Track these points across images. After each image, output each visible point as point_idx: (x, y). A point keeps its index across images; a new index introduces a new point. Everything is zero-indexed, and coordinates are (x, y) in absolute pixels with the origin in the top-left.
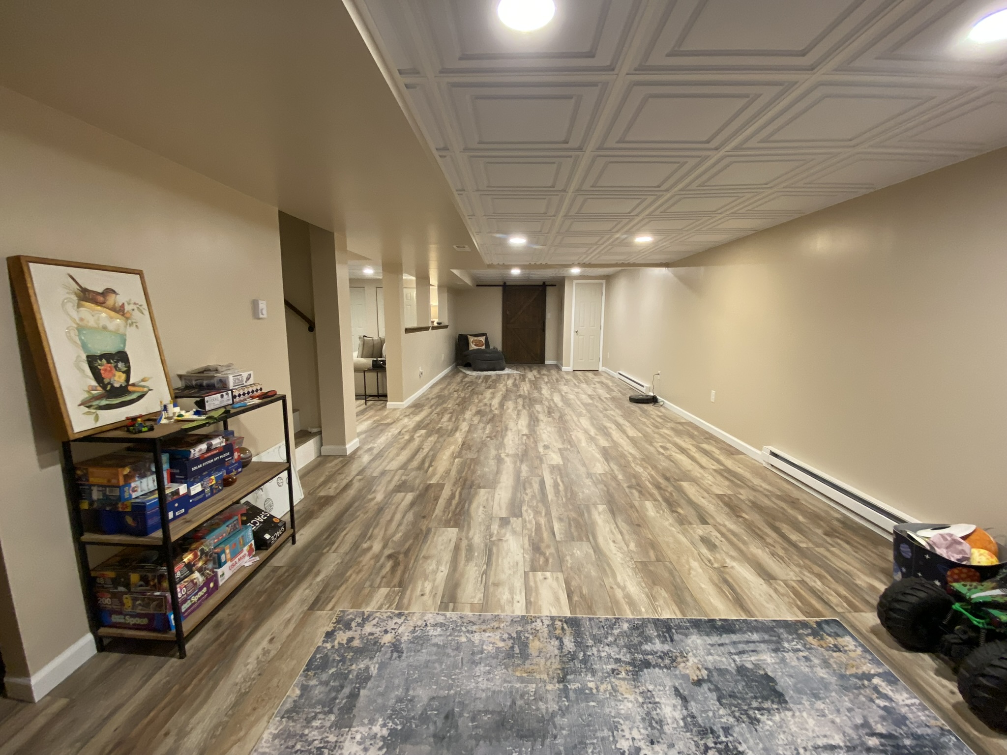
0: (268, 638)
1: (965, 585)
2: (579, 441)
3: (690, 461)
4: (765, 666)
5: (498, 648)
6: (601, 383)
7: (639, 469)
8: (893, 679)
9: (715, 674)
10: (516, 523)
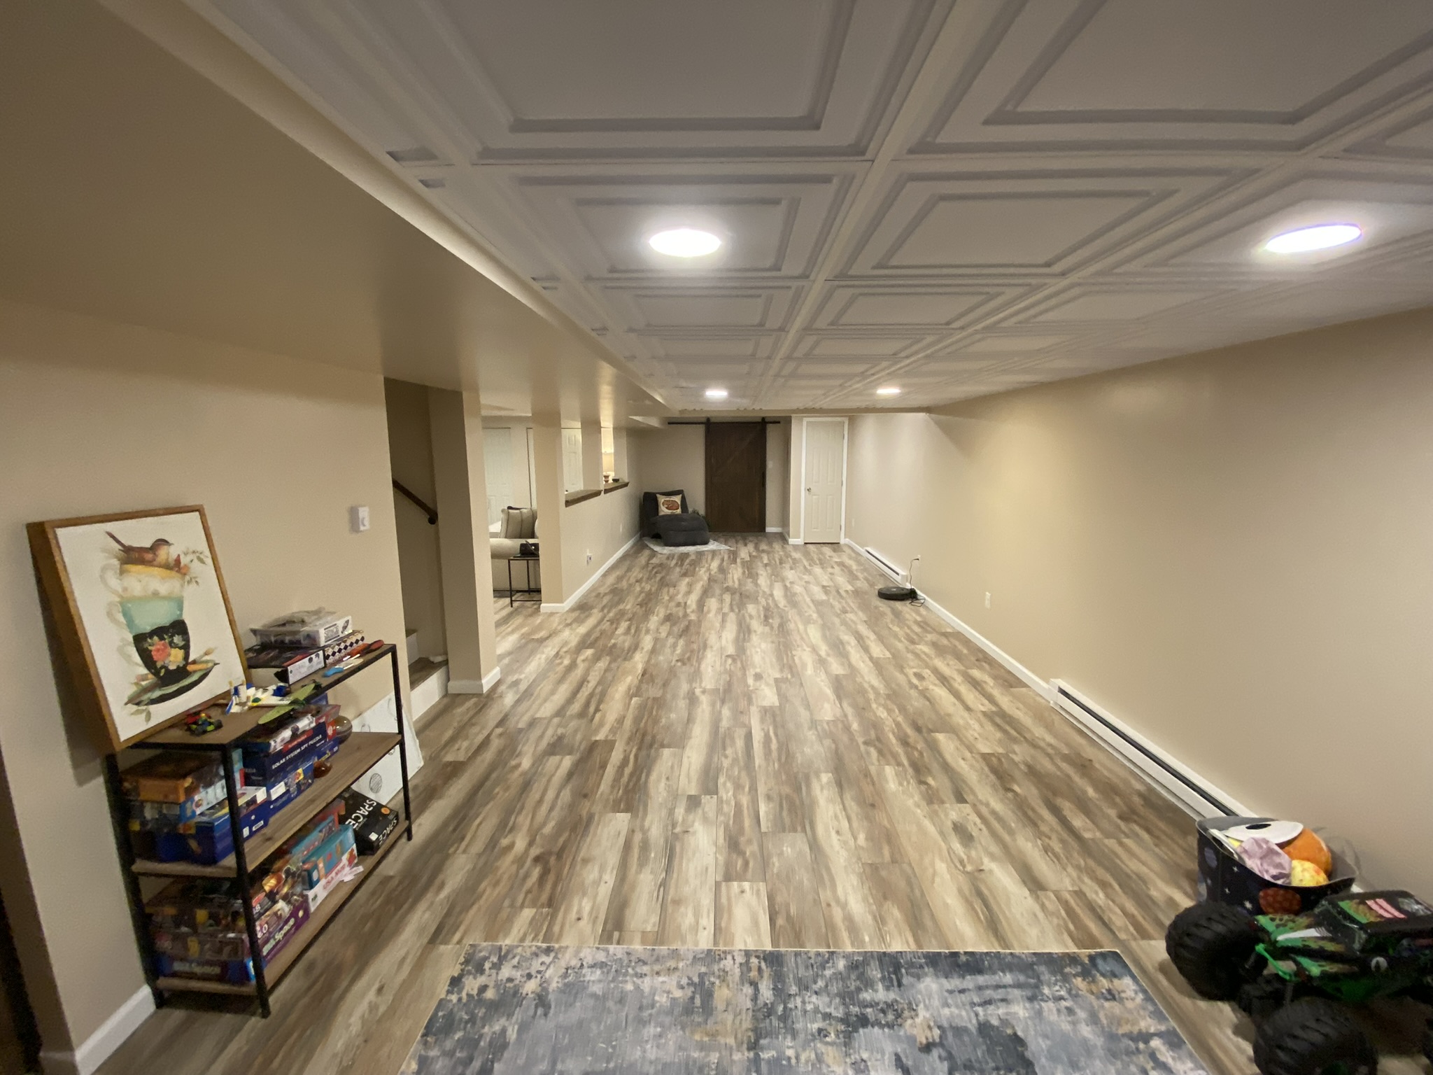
0: (376, 986)
1: (1272, 920)
2: (804, 665)
3: (953, 699)
4: (1014, 1022)
5: (674, 999)
6: (841, 564)
7: (882, 713)
8: (1176, 1040)
9: (950, 1035)
10: (709, 803)
